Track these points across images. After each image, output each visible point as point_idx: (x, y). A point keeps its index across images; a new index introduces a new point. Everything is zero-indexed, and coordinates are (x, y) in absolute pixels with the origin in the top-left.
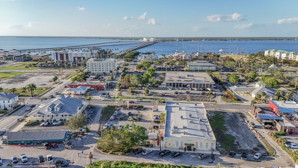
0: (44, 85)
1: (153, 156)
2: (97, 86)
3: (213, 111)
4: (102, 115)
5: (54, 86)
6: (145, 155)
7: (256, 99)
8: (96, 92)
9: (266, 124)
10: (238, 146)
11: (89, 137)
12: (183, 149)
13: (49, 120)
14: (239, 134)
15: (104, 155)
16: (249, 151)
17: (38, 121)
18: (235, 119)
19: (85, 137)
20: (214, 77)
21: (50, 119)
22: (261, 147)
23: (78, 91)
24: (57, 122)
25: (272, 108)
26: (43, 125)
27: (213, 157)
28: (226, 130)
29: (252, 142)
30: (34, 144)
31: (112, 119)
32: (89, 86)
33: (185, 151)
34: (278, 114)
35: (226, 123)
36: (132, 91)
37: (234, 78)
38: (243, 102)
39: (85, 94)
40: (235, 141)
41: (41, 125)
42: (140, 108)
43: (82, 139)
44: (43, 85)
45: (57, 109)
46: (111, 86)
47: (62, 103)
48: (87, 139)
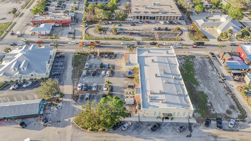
0: (4, 19)
1: (133, 130)
2: (61, 21)
3: (182, 56)
4: (73, 68)
5: (15, 20)
6: (125, 130)
7: (222, 35)
8: (62, 30)
9: (235, 74)
10: (212, 109)
11: (64, 104)
12: (161, 119)
13: (19, 81)
14: (210, 91)
15: (83, 132)
16: (223, 116)
17: (6, 82)
18: (204, 66)
19: (60, 104)
20: (179, 4)
21: (19, 79)
22: (233, 109)
23: (42, 32)
24: (27, 83)
25: (240, 53)
26: (13, 89)
27: (190, 127)
28: (197, 84)
29: (223, 100)
30: (7, 120)
31: (85, 75)
32: (53, 21)
33: (163, 120)
34: (245, 61)
35: (196, 73)
36: (99, 29)
37: (199, 7)
38: (209, 41)
39: (50, 33)
40: (208, 101)
41: (11, 88)
42: (111, 55)
43: (57, 108)
44: (2, 19)
45: (23, 69)
46: (76, 20)
47: (28, 60)
48: (63, 107)
